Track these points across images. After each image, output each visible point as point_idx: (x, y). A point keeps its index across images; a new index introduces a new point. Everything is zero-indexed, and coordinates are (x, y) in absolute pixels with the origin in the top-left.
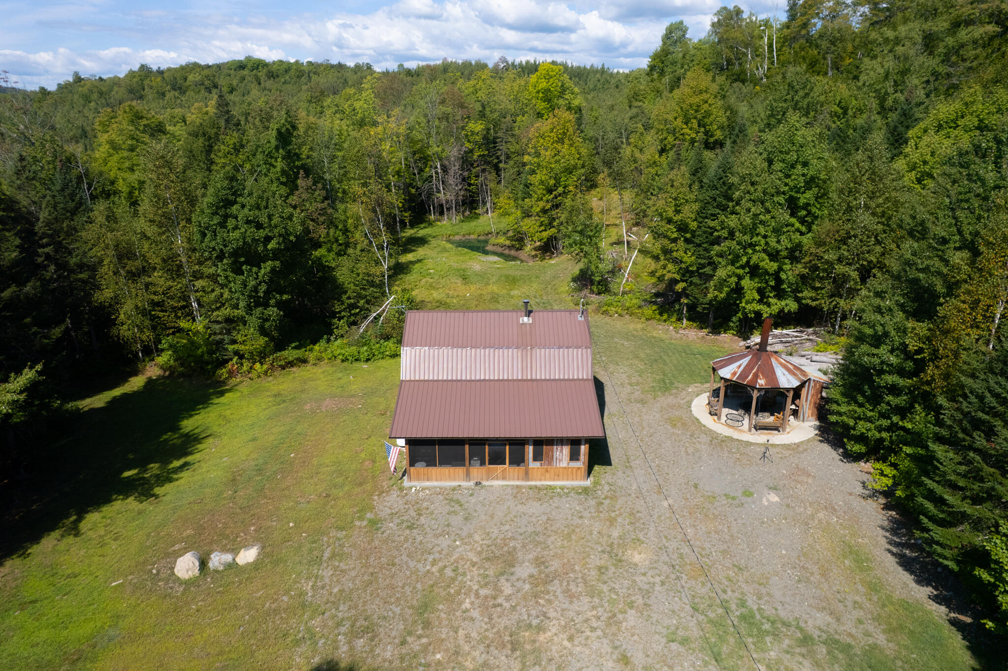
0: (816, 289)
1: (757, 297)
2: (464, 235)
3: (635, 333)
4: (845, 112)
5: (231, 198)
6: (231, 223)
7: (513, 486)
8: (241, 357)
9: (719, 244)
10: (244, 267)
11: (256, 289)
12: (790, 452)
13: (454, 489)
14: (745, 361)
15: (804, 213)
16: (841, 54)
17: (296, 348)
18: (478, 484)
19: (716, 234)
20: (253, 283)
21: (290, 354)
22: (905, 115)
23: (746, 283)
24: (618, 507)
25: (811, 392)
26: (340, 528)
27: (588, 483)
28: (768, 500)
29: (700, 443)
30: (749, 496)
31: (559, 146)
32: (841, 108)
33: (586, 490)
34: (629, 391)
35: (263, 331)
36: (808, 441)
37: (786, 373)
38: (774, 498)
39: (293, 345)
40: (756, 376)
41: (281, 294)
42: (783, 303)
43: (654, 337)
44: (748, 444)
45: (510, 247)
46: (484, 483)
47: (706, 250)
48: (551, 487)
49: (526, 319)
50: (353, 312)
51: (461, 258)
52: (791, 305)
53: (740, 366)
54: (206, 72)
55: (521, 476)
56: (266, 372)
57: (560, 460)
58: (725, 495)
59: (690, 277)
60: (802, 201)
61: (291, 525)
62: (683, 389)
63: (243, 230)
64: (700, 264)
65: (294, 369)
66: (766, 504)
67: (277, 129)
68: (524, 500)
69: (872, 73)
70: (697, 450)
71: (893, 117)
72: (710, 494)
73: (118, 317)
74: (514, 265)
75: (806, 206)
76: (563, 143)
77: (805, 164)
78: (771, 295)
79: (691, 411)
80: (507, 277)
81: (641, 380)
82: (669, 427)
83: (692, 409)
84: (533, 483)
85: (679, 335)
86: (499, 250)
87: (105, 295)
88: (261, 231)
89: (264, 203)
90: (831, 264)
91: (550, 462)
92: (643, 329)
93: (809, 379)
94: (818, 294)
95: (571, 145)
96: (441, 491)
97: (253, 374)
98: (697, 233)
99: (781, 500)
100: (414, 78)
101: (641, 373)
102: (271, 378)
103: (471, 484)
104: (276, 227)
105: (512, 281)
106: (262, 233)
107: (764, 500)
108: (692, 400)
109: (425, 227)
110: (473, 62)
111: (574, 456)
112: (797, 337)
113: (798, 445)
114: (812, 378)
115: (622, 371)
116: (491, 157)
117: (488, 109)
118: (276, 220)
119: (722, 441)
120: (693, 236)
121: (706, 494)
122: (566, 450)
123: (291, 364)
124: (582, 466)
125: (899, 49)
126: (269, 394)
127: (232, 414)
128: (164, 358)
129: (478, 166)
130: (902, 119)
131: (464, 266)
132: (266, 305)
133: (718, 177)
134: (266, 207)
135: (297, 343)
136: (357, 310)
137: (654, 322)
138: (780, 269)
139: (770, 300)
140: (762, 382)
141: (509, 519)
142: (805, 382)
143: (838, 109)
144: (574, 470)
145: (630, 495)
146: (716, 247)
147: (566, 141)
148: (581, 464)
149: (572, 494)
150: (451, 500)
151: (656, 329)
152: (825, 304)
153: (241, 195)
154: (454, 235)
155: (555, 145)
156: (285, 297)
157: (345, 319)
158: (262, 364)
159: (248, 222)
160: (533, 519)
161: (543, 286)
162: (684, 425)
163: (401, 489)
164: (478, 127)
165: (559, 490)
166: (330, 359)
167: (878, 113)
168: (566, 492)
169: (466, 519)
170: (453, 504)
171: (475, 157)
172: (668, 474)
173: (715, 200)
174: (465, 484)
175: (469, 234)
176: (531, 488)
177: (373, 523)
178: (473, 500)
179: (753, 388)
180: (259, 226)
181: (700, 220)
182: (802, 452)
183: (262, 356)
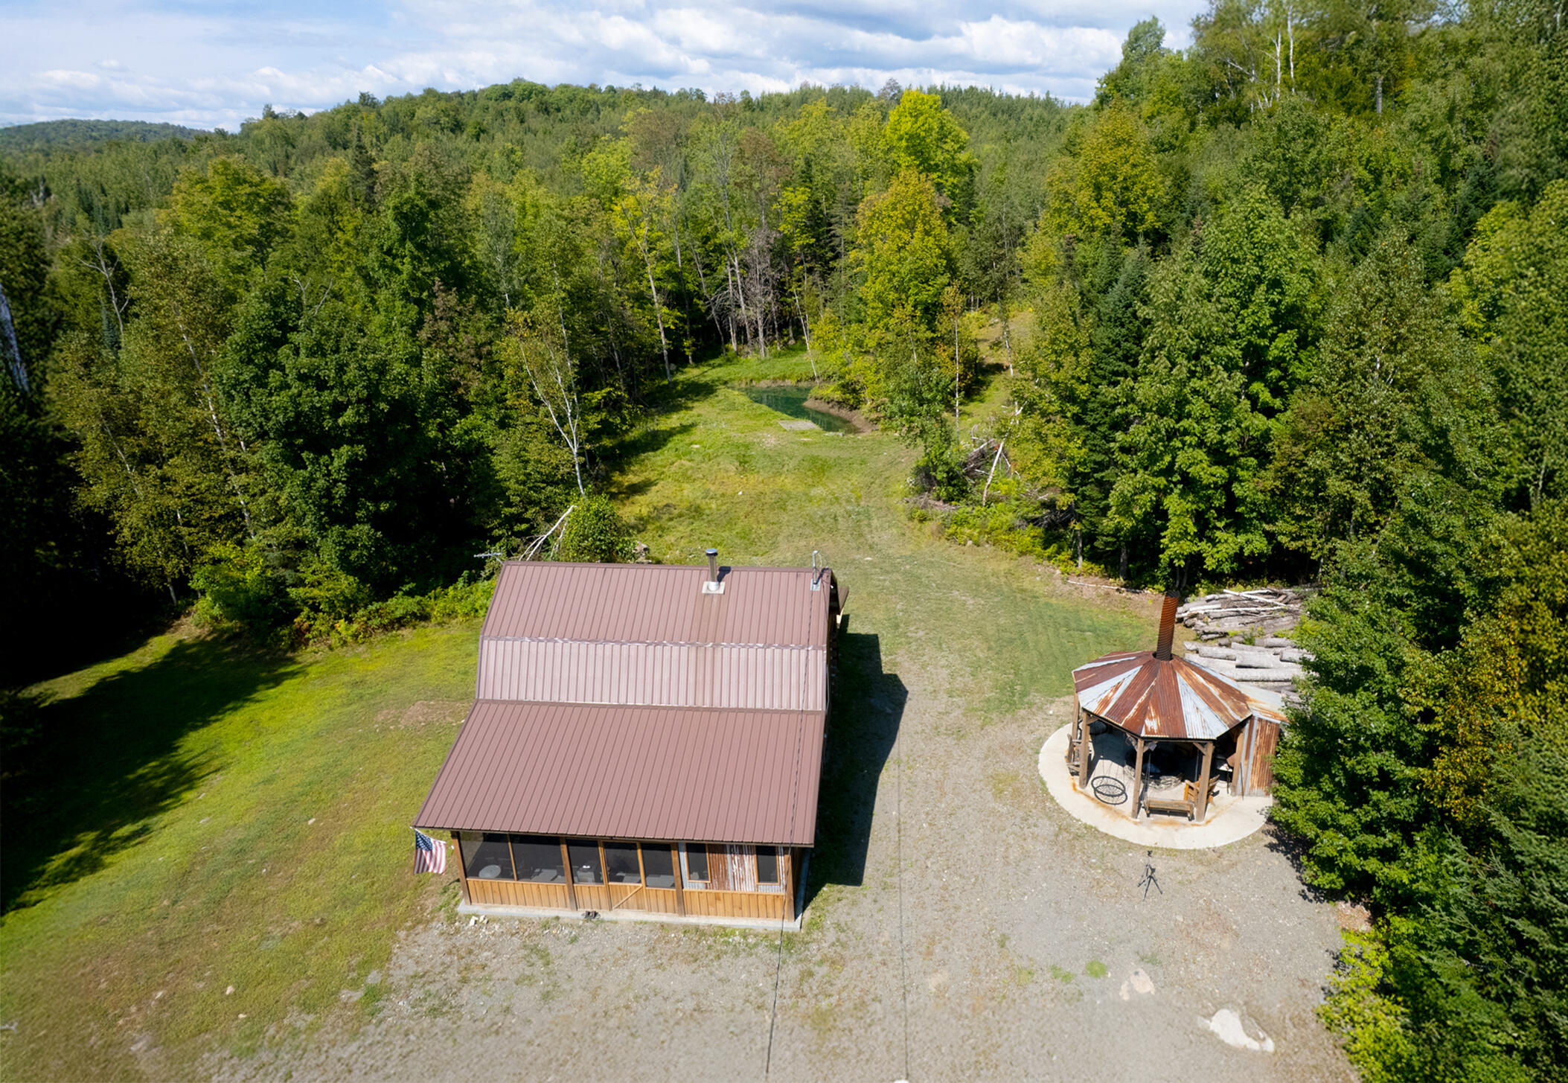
0: (1298, 519)
1: (1192, 529)
2: (775, 380)
3: (992, 580)
4: (1377, 181)
5: (276, 333)
6: (274, 377)
7: (654, 924)
8: (315, 608)
9: (1125, 430)
10: (304, 455)
11: (328, 493)
12: (1201, 868)
13: (546, 925)
14: (1128, 677)
15: (1274, 373)
16: (1394, 71)
17: (410, 593)
18: (591, 915)
19: (1119, 410)
20: (321, 483)
21: (400, 604)
22: (1482, 185)
23: (1173, 503)
24: (839, 984)
25: (1256, 741)
26: (307, 1007)
27: (792, 925)
28: (1132, 991)
29: (1035, 837)
30: (1097, 975)
31: (906, 236)
32: (1370, 172)
33: (789, 941)
34: (942, 708)
35: (346, 564)
36: (1243, 843)
37: (1202, 705)
38: (1144, 985)
39: (406, 588)
40: (1143, 712)
41: (376, 501)
42: (1242, 539)
43: (1023, 591)
44: (1126, 846)
45: (841, 404)
46: (605, 915)
47: (1105, 437)
48: (724, 932)
49: (713, 586)
50: (516, 528)
51: (751, 423)
52: (1258, 544)
53: (1117, 688)
54: (442, 105)
55: (670, 904)
56: (355, 636)
57: (742, 880)
58: (1054, 968)
59: (1082, 485)
60: (1273, 353)
61: (230, 990)
62: (1040, 708)
63: (295, 391)
64: (1095, 462)
65: (405, 632)
66: (1126, 998)
67: (396, 208)
68: (664, 960)
69: (1424, 107)
70: (1026, 855)
71: (1463, 188)
72: (1025, 963)
73: (118, 533)
74: (833, 439)
75: (1279, 363)
76: (913, 229)
77: (1276, 284)
78: (1220, 525)
79: (1037, 762)
80: (814, 460)
81: (972, 685)
82: (989, 796)
83: (1041, 757)
84: (692, 920)
85: (1067, 588)
86: (823, 407)
87: (97, 494)
88: (326, 393)
89: (331, 343)
90: (1320, 476)
91: (722, 885)
92: (1009, 573)
93: (1251, 717)
94: (1301, 528)
95: (927, 233)
96: (519, 928)
97: (334, 640)
98: (1090, 406)
99: (1157, 990)
100: (755, 114)
101: (976, 667)
102: (362, 648)
103: (580, 914)
104: (351, 386)
105: (819, 468)
106: (327, 397)
107: (1124, 987)
108: (1047, 736)
109: (720, 365)
110: (847, 88)
111: (766, 875)
112: (1266, 604)
113: (1220, 853)
114: (1257, 715)
115: (943, 662)
116: (822, 247)
117: (815, 168)
118: (351, 373)
119: (1077, 837)
120: (1085, 411)
121: (1017, 962)
122: (750, 862)
123: (400, 622)
124: (783, 893)
125: (1475, 62)
126: (346, 679)
127: (272, 718)
128: (204, 606)
129: (801, 263)
130: (1477, 194)
131: (749, 439)
132: (350, 521)
133: (1124, 303)
134: (337, 351)
135: (412, 585)
136: (524, 526)
137: (1030, 559)
138: (1233, 478)
139: (1218, 534)
140: (1152, 725)
141: (622, 1002)
142: (1242, 724)
143: (1365, 173)
144: (770, 901)
145: (870, 956)
146: (1119, 435)
147: (920, 226)
148: (780, 889)
149: (760, 950)
150: (534, 949)
151: (1033, 574)
152: (1314, 546)
153: (295, 329)
154: (759, 380)
155: (898, 232)
156: (384, 507)
157: (504, 541)
158: (350, 621)
159: (302, 378)
160: (668, 1007)
161: (869, 479)
162: (1017, 793)
163: (452, 918)
164: (798, 197)
165: (737, 939)
166: (467, 614)
167: (1436, 181)
168: (748, 943)
169: (546, 996)
170: (534, 958)
171: (796, 248)
172: (957, 908)
173: (1118, 345)
174: (568, 914)
175: (784, 378)
176: (686, 930)
177: (374, 995)
178: (574, 951)
179: (1137, 737)
180: (322, 385)
181: (1096, 381)
182: (1225, 872)
183: (348, 607)
